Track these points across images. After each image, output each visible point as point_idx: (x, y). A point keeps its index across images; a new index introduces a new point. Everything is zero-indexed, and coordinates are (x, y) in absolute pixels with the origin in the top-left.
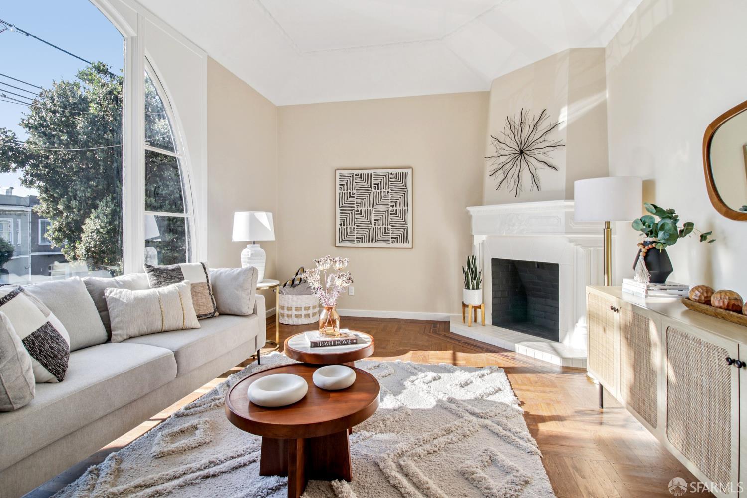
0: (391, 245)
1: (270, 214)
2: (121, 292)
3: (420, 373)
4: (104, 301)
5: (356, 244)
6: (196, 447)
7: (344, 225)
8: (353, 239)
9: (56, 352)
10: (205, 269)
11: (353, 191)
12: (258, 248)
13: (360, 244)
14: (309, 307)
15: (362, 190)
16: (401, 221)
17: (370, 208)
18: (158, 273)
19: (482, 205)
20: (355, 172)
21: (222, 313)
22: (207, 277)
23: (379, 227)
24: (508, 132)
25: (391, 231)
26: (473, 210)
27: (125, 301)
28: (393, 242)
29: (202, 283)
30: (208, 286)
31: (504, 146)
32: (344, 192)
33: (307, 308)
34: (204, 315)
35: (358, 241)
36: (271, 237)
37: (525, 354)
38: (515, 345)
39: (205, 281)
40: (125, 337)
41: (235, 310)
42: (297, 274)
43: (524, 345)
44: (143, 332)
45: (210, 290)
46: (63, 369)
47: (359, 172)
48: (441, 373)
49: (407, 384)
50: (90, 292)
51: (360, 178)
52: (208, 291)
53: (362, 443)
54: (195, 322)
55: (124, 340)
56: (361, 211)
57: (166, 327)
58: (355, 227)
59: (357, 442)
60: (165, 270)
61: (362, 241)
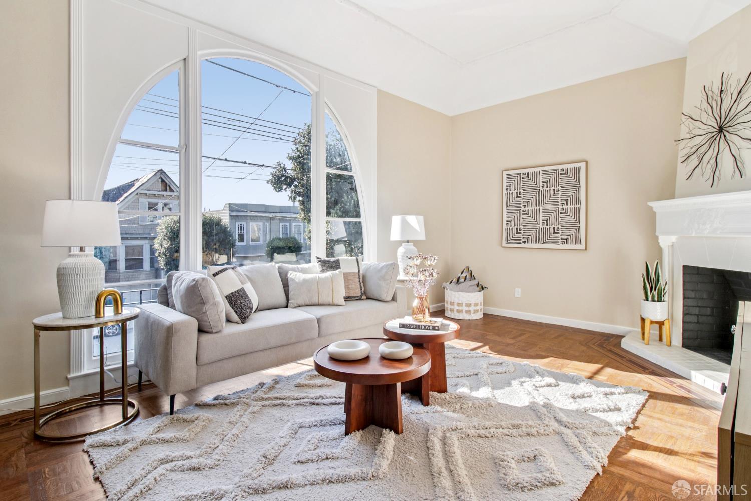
0: (561, 246)
1: (421, 218)
2: (296, 275)
3: (537, 377)
4: (287, 280)
5: (523, 245)
6: (320, 386)
7: (511, 226)
8: (520, 240)
9: (243, 306)
10: (358, 262)
11: (520, 191)
12: (411, 247)
13: (527, 246)
14: (470, 304)
15: (529, 189)
16: (572, 220)
17: (538, 208)
18: (323, 263)
19: (674, 198)
20: (522, 171)
21: (368, 297)
22: (359, 268)
23: (547, 227)
24: (705, 105)
25: (560, 232)
26: (656, 206)
27: (297, 280)
28: (563, 243)
29: (354, 273)
30: (359, 275)
31: (699, 124)
32: (511, 192)
33: (468, 305)
34: (353, 297)
35: (524, 242)
36: (422, 237)
37: (703, 385)
38: (690, 372)
39: (357, 271)
40: (296, 305)
41: (377, 296)
42: (462, 272)
43: (703, 375)
44: (307, 303)
45: (360, 279)
46: (245, 317)
47: (526, 171)
48: (563, 381)
49: (515, 383)
50: (280, 273)
51: (528, 177)
52: (358, 279)
53: (431, 415)
54: (342, 301)
55: (295, 307)
56: (528, 211)
57: (321, 302)
58: (522, 227)
59: (427, 412)
60: (328, 261)
61: (528, 242)
